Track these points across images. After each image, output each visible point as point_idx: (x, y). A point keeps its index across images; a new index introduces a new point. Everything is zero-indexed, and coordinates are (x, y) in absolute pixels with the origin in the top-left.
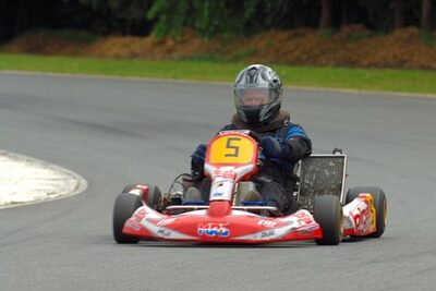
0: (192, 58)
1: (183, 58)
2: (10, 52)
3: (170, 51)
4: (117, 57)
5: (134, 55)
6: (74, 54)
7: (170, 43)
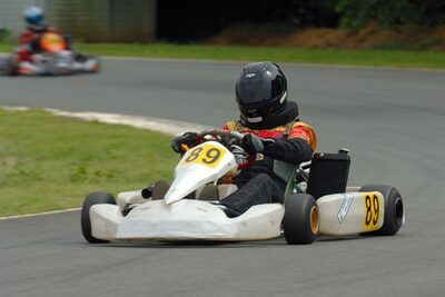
0: (383, 48)
1: (375, 47)
2: (214, 43)
3: (361, 41)
4: (315, 47)
5: (329, 45)
6: (273, 45)
7: (362, 33)
